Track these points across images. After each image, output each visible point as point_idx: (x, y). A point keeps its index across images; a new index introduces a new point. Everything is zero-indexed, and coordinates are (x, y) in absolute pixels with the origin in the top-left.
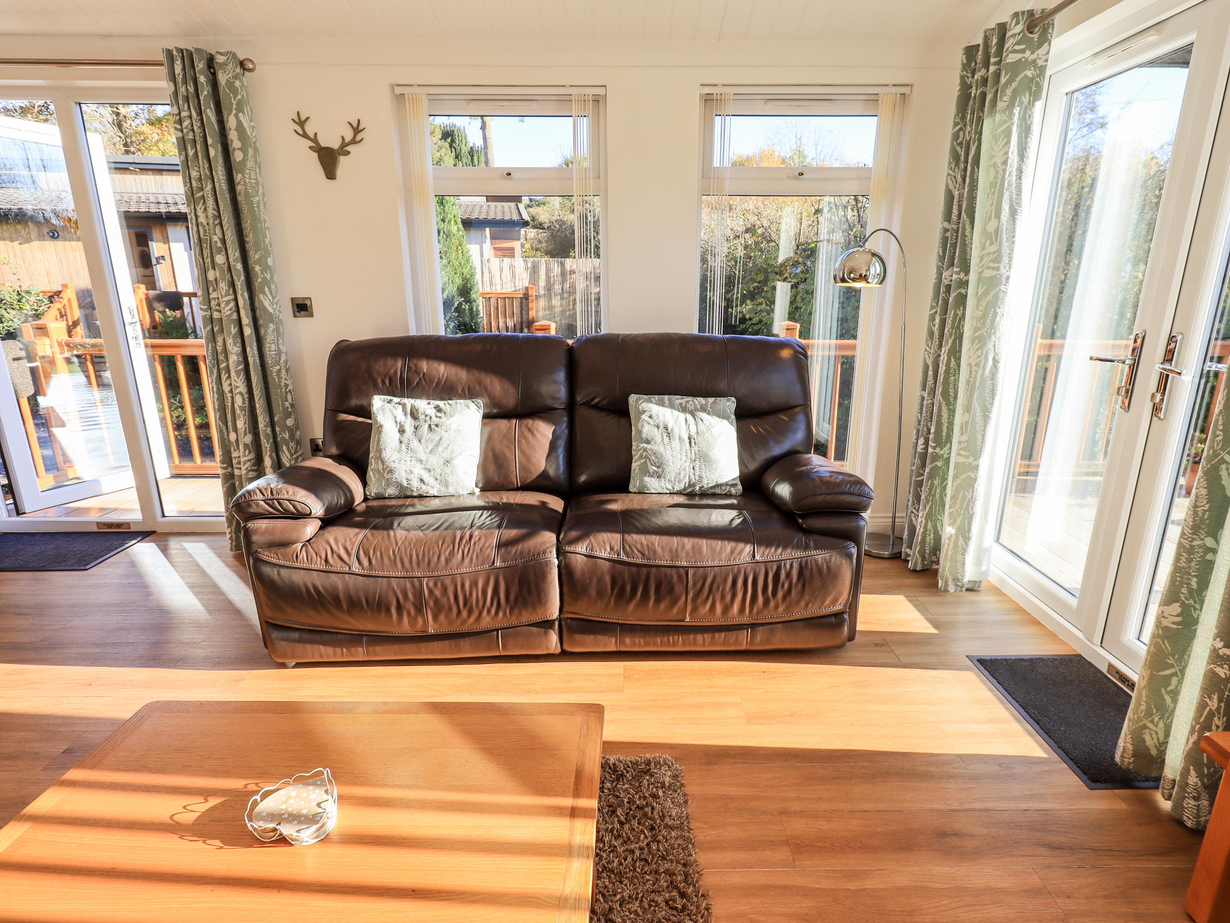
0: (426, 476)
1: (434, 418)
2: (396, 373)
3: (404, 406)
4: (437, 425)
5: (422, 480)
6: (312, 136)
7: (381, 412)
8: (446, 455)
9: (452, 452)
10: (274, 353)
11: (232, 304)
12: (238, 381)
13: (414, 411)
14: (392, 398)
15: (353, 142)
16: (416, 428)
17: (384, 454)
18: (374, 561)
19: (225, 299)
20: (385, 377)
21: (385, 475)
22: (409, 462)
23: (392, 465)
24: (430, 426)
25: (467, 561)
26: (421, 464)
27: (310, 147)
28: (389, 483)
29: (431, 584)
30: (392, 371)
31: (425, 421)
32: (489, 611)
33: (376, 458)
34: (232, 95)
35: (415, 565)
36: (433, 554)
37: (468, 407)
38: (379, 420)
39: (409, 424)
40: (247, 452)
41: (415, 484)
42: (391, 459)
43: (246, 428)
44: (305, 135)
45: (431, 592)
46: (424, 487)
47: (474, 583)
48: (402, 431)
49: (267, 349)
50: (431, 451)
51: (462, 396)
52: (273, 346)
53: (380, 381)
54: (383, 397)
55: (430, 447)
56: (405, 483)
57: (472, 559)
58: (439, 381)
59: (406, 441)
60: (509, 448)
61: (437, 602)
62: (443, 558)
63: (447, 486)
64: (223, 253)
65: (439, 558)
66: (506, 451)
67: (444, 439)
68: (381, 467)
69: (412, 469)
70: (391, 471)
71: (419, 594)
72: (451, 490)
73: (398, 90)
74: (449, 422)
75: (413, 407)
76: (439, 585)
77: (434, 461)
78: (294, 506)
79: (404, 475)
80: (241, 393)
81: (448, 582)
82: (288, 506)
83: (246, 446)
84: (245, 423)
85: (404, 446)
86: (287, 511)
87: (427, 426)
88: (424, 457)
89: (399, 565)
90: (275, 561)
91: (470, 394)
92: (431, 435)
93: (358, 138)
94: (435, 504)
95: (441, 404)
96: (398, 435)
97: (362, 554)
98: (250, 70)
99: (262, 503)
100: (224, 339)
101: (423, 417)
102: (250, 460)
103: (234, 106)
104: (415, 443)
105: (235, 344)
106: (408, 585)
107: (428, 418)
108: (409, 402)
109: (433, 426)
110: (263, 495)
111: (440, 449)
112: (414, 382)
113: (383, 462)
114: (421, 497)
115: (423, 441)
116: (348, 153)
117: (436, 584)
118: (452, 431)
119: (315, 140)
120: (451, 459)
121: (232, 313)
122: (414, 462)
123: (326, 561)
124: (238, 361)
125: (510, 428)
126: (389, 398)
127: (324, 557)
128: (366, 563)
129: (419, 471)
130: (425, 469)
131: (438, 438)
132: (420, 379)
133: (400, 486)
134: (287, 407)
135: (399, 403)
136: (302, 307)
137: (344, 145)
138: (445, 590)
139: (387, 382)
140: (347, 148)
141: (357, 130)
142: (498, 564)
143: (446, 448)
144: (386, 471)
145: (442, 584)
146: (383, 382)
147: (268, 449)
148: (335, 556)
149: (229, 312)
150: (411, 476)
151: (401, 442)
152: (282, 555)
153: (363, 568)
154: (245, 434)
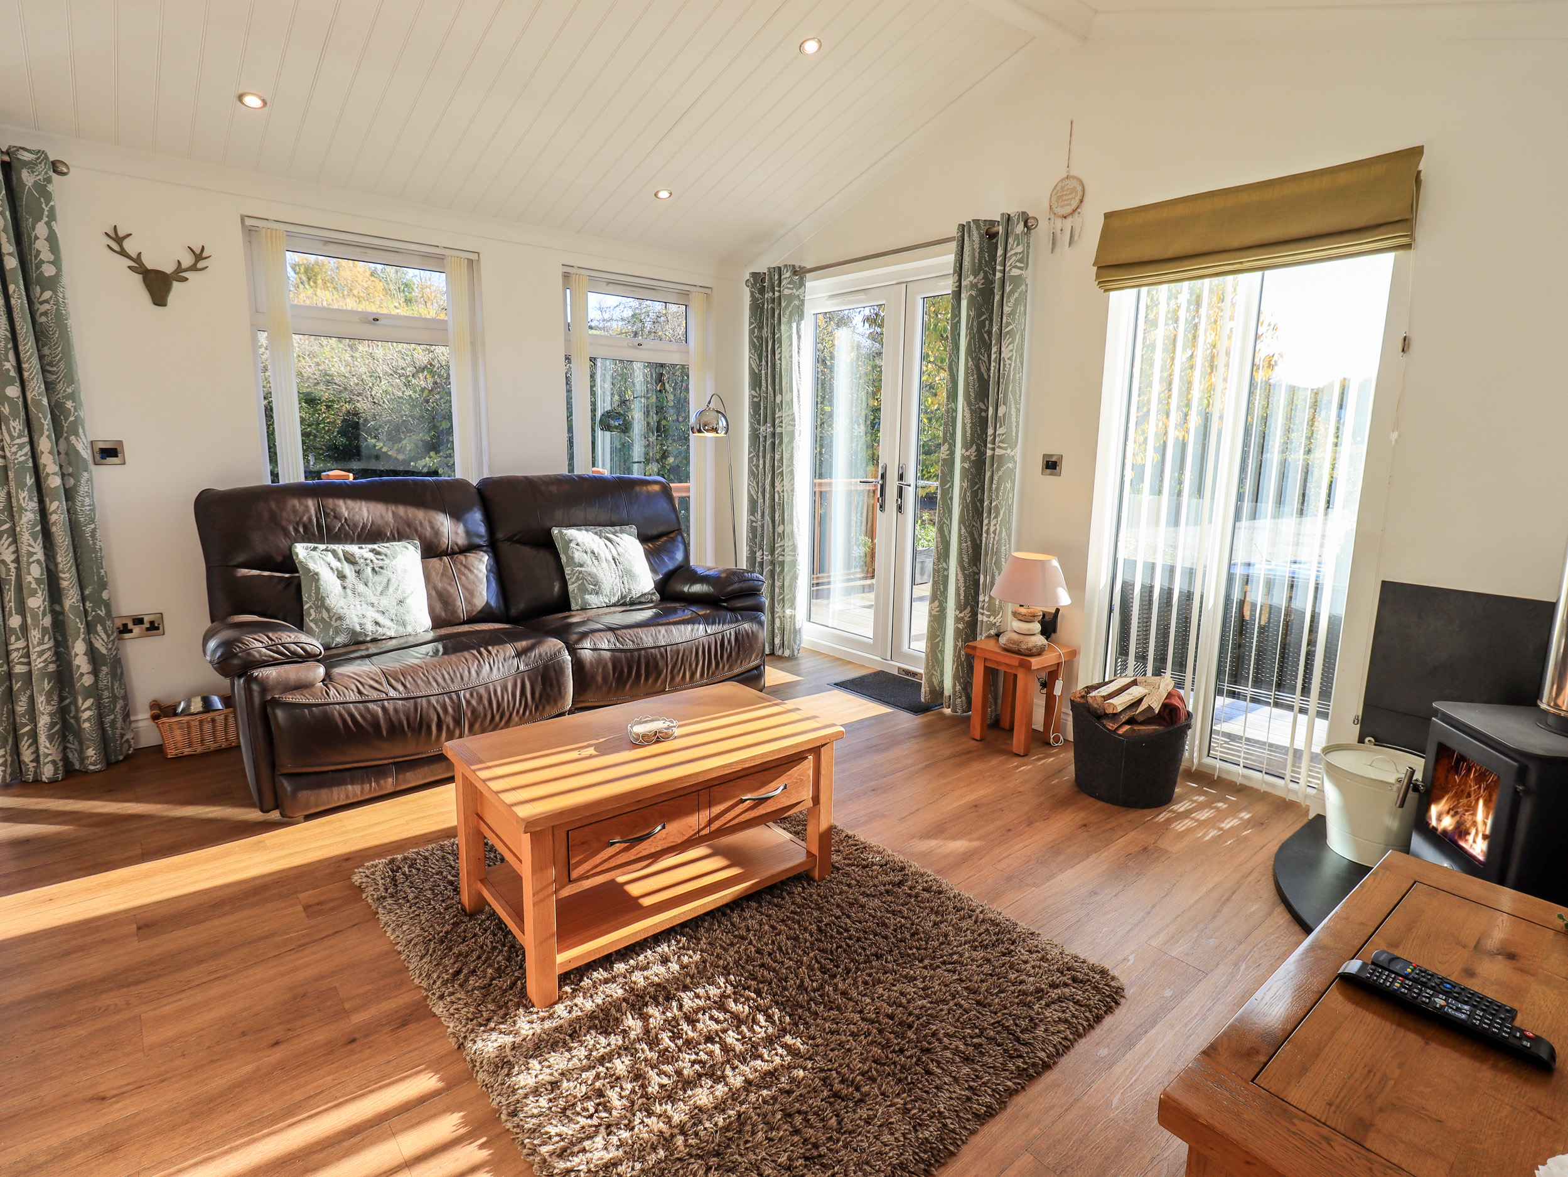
0: (381, 619)
1: (375, 561)
2: (310, 519)
3: (334, 553)
4: (381, 568)
5: (377, 623)
6: (134, 256)
7: (309, 560)
8: (400, 596)
9: (403, 592)
10: (88, 508)
11: (27, 449)
12: (36, 546)
13: (349, 557)
14: (316, 545)
15: (193, 268)
16: (358, 572)
17: (328, 602)
18: (408, 685)
19: (18, 441)
20: (298, 524)
21: (333, 623)
22: (359, 606)
23: (340, 611)
24: (373, 569)
25: (495, 670)
26: (373, 606)
27: (129, 267)
28: (337, 631)
29: (468, 696)
30: (305, 519)
31: (367, 565)
32: (518, 712)
33: (317, 607)
34: (42, 200)
35: (449, 682)
36: (463, 669)
37: (407, 548)
38: (311, 568)
39: (348, 570)
40: (47, 638)
41: (370, 627)
42: (338, 605)
43: (45, 607)
44: (123, 253)
45: (468, 702)
46: (380, 630)
47: (504, 688)
48: (342, 576)
49: (79, 504)
50: (382, 593)
51: (392, 539)
52: (87, 499)
53: (291, 529)
54: (305, 545)
55: (379, 589)
56: (358, 628)
57: (499, 668)
58: (363, 528)
59: (350, 586)
60: (450, 585)
61: (474, 711)
62: (473, 672)
63: (404, 625)
64: (18, 384)
65: (469, 672)
66: (449, 588)
67: (393, 580)
68: (325, 615)
69: (364, 613)
70: (340, 618)
71: (457, 707)
72: (409, 629)
73: (248, 222)
74: (394, 562)
75: (345, 553)
76: (475, 695)
77: (385, 602)
78: (302, 648)
79: (356, 619)
80: (38, 561)
81: (482, 691)
82: (295, 650)
83: (44, 631)
84: (44, 600)
85: (349, 592)
86: (294, 653)
87: (369, 570)
88: (374, 600)
89: (434, 684)
90: (304, 701)
91: (399, 535)
92: (377, 578)
93: (200, 265)
94: (393, 643)
95: (375, 546)
96: (338, 582)
97: (393, 681)
98: (65, 174)
99: (264, 650)
100: (9, 494)
101: (362, 561)
102: (49, 649)
103: (46, 213)
104: (361, 587)
105: (31, 499)
106: (447, 700)
107: (369, 561)
108: (339, 548)
109: (377, 569)
110: (262, 642)
111: (391, 590)
112: (335, 527)
113: (328, 610)
114: (374, 640)
115: (370, 584)
116: (186, 279)
117: (472, 695)
118: (399, 571)
119: (138, 259)
120: (404, 599)
121: (27, 459)
122: (365, 606)
123: (360, 692)
124: (36, 519)
125: (445, 566)
126: (312, 545)
127: (355, 689)
128: (401, 688)
129: (372, 614)
130: (378, 611)
131: (385, 581)
132: (342, 525)
133: (354, 633)
135: (326, 550)
136: (110, 453)
137: (179, 269)
138: (480, 698)
139: (301, 530)
140: (183, 274)
141: (199, 256)
142: (522, 668)
143: (397, 589)
144: (334, 619)
145: (477, 694)
146: (296, 530)
147: (82, 630)
148: (367, 687)
149: (23, 458)
150: (365, 621)
151: (344, 588)
152: (310, 695)
153: (400, 693)
154: (44, 615)
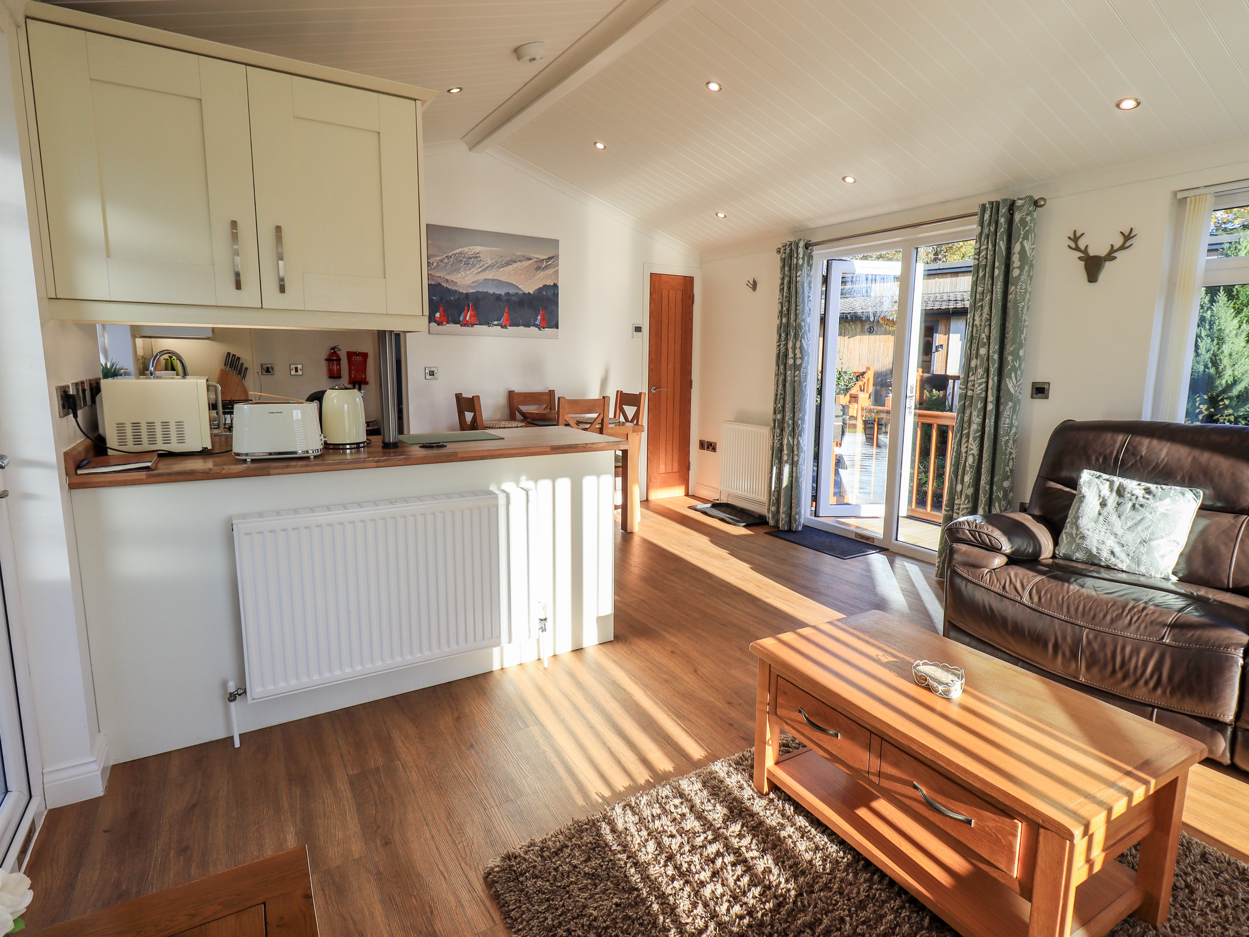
0: (1117, 550)
1: (1140, 499)
2: (1112, 453)
3: (1112, 483)
4: (1142, 506)
5: (1112, 553)
6: (1083, 248)
7: (1087, 485)
8: (1145, 535)
9: (1152, 533)
10: (1007, 425)
11: (984, 385)
12: (974, 445)
13: (1121, 489)
14: (1101, 474)
15: (1122, 248)
16: (1119, 504)
17: (1080, 521)
18: (1043, 600)
19: (980, 381)
20: (1100, 455)
21: (1077, 539)
22: (1103, 533)
23: (1086, 532)
24: (1134, 505)
25: (1133, 628)
26: (1115, 537)
27: (1079, 258)
28: (1079, 547)
29: (1091, 636)
30: (1108, 451)
31: (1131, 500)
32: (1146, 683)
33: (1072, 523)
34: (1022, 228)
35: (1079, 615)
36: (1101, 611)
37: (1183, 494)
38: (1083, 491)
39: (1112, 499)
40: (967, 501)
41: (1105, 554)
42: (1086, 527)
43: (970, 483)
44: (1077, 249)
45: (1089, 643)
46: (1113, 559)
47: (1136, 651)
48: (1103, 504)
49: (1002, 422)
50: (1129, 528)
51: (1181, 484)
52: (1007, 420)
53: (1093, 458)
54: (1092, 472)
55: (1129, 524)
56: (1094, 551)
57: (1139, 628)
58: (1157, 465)
59: (1105, 514)
60: (1226, 544)
61: (1093, 654)
62: (1108, 618)
63: (1138, 565)
64: (986, 347)
65: (1105, 616)
66: (1223, 548)
67: (1147, 520)
68: (1074, 532)
69: (1105, 540)
70: (1083, 538)
71: (1077, 641)
72: (1142, 570)
73: (1180, 196)
74: (1157, 504)
75: (1121, 485)
76: (1099, 639)
77: (1130, 538)
78: (990, 540)
79: (1095, 543)
80: (973, 455)
81: (1109, 639)
82: (985, 539)
83: (967, 496)
84: (970, 479)
85: (1101, 518)
86: (984, 543)
87: (1130, 504)
88: (1120, 532)
89: (1065, 610)
90: (965, 575)
91: (1189, 481)
92: (1133, 513)
93: (1128, 244)
94: (1123, 576)
95: (1153, 487)
96: (1099, 507)
97: (1034, 591)
98: (1041, 206)
99: (967, 532)
100: (971, 412)
101: (1129, 495)
102: (967, 508)
103: (1022, 236)
104: (1114, 518)
105: (978, 417)
106: (1069, 629)
107: (1134, 497)
108: (1118, 480)
109: (1137, 506)
110: (970, 526)
111: (1140, 528)
112: (1129, 463)
113: (1078, 528)
114: (1108, 568)
115: (1123, 518)
116: (1115, 258)
117: (1095, 637)
118: (1158, 514)
119: (1085, 251)
120: (1150, 540)
121: (982, 392)
122: (1108, 534)
123: (1004, 587)
124: (977, 429)
125: (1233, 525)
126: (1098, 473)
127: (1002, 584)
128: (1036, 599)
129: (1111, 543)
130: (1119, 543)
131: (1139, 518)
132: (1136, 461)
133: (1089, 552)
134: (1007, 471)
135: (1107, 480)
136: (1040, 391)
137: (1113, 250)
138: (1103, 645)
139: (1101, 461)
140: (1114, 255)
141: (1128, 237)
142: (1167, 640)
143: (1147, 528)
144: (1079, 537)
145: (1102, 640)
146: (1097, 459)
147: (984, 502)
148: (1012, 586)
149: (980, 391)
150: (1102, 547)
151: (1100, 514)
152: (972, 573)
153: (1032, 603)
154: (969, 487)
